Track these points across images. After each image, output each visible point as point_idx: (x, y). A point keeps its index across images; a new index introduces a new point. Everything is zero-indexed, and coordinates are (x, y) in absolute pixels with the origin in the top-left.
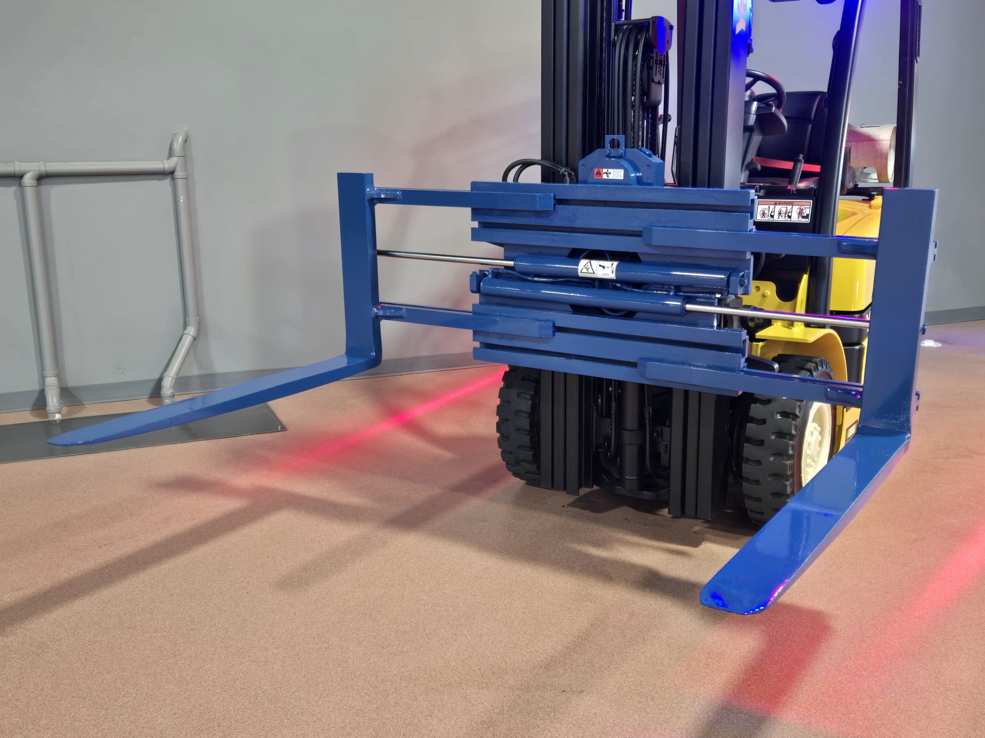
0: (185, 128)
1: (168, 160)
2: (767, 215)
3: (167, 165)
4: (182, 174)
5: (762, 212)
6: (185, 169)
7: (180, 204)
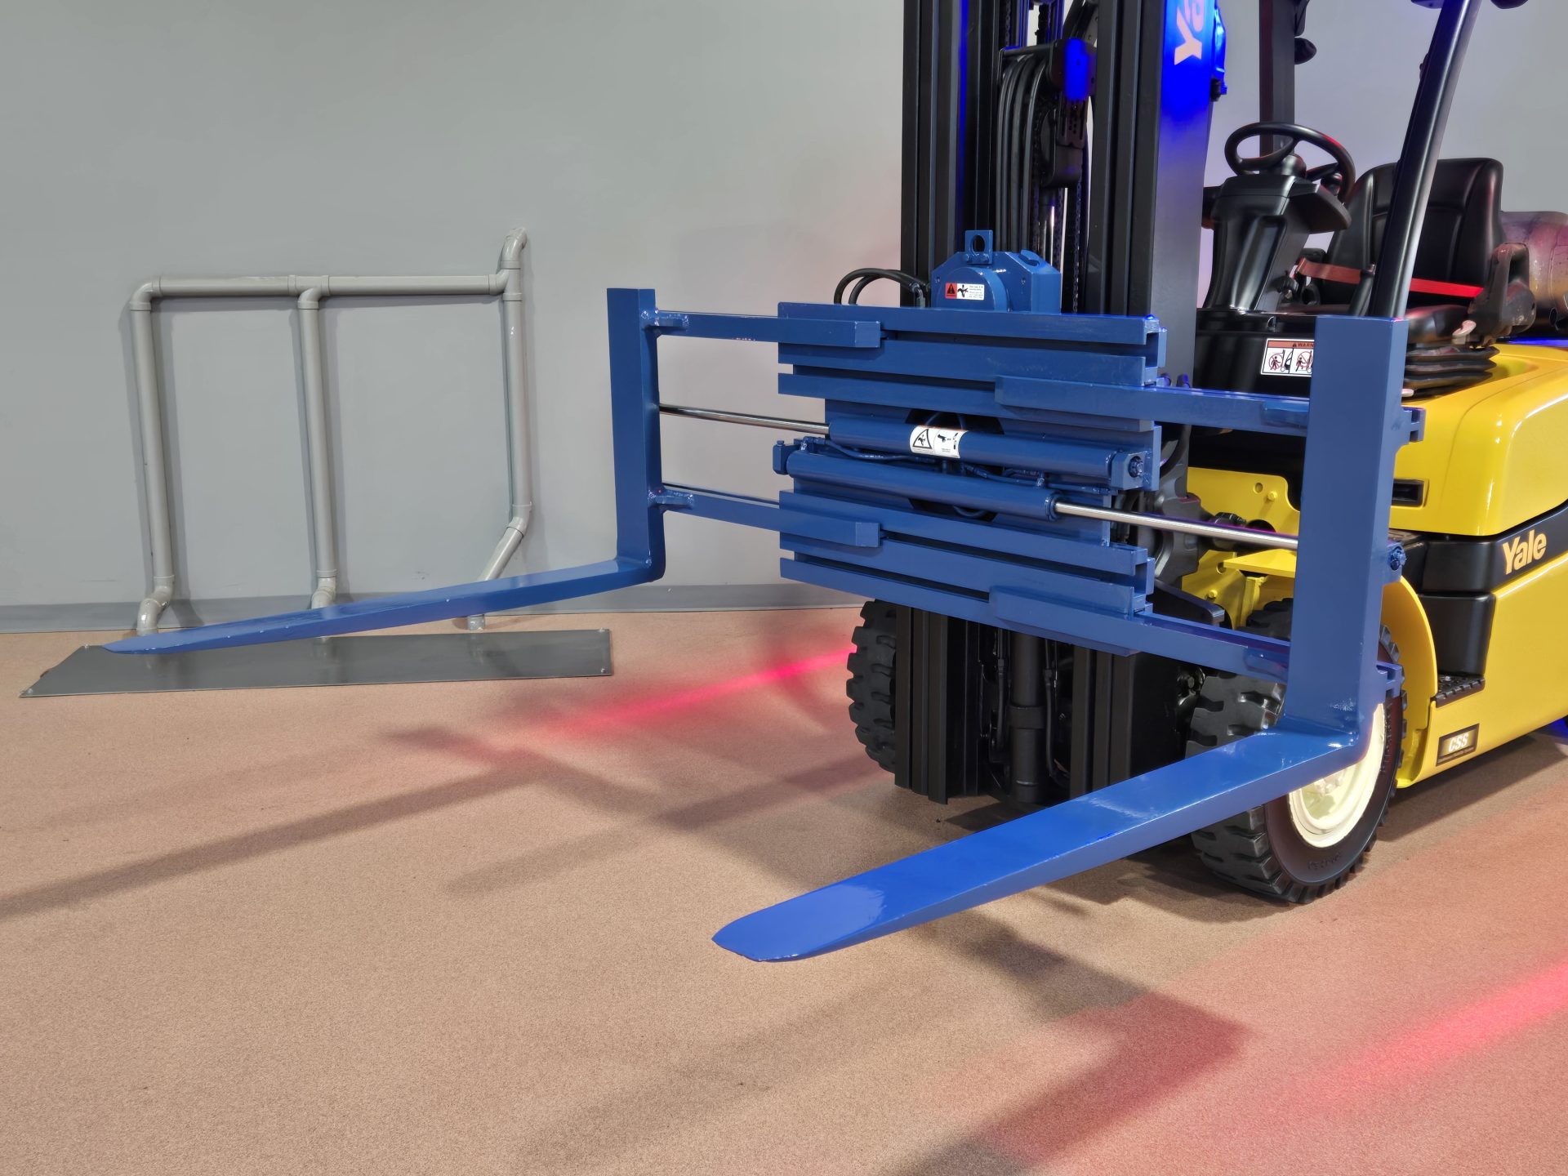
0: (524, 229)
1: (498, 272)
2: (1279, 364)
3: (493, 281)
4: (515, 294)
5: (1272, 360)
6: (520, 286)
7: (510, 338)
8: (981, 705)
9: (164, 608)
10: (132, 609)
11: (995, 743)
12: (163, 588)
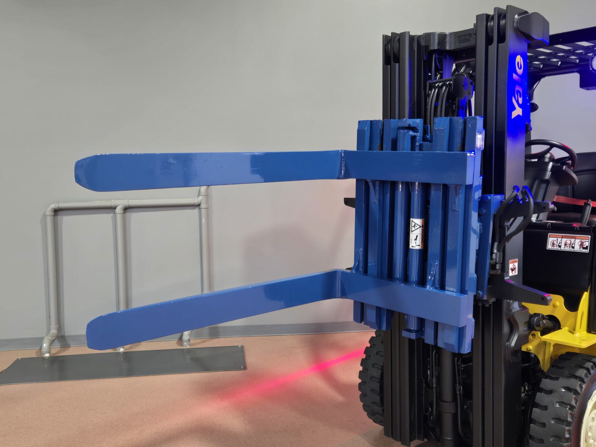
1: (198, 197)
2: (556, 245)
3: (196, 201)
4: (205, 206)
5: (552, 243)
6: (207, 202)
7: (203, 223)
8: (424, 398)
9: (54, 340)
10: (40, 341)
11: (433, 418)
12: (54, 331)
